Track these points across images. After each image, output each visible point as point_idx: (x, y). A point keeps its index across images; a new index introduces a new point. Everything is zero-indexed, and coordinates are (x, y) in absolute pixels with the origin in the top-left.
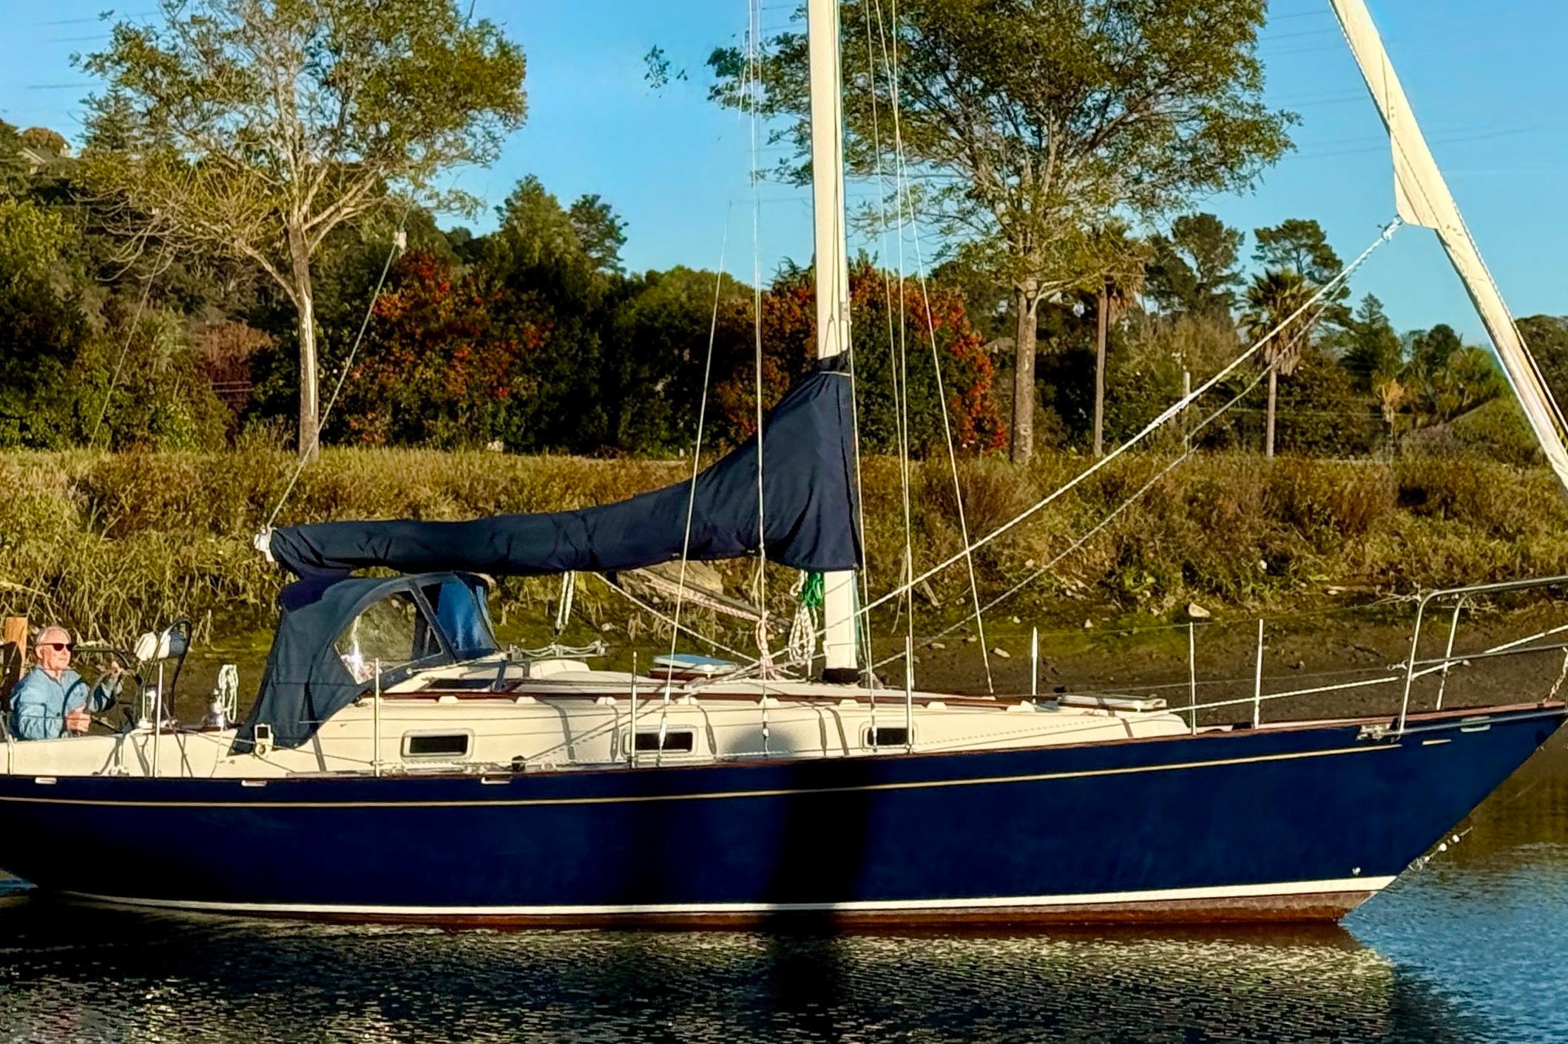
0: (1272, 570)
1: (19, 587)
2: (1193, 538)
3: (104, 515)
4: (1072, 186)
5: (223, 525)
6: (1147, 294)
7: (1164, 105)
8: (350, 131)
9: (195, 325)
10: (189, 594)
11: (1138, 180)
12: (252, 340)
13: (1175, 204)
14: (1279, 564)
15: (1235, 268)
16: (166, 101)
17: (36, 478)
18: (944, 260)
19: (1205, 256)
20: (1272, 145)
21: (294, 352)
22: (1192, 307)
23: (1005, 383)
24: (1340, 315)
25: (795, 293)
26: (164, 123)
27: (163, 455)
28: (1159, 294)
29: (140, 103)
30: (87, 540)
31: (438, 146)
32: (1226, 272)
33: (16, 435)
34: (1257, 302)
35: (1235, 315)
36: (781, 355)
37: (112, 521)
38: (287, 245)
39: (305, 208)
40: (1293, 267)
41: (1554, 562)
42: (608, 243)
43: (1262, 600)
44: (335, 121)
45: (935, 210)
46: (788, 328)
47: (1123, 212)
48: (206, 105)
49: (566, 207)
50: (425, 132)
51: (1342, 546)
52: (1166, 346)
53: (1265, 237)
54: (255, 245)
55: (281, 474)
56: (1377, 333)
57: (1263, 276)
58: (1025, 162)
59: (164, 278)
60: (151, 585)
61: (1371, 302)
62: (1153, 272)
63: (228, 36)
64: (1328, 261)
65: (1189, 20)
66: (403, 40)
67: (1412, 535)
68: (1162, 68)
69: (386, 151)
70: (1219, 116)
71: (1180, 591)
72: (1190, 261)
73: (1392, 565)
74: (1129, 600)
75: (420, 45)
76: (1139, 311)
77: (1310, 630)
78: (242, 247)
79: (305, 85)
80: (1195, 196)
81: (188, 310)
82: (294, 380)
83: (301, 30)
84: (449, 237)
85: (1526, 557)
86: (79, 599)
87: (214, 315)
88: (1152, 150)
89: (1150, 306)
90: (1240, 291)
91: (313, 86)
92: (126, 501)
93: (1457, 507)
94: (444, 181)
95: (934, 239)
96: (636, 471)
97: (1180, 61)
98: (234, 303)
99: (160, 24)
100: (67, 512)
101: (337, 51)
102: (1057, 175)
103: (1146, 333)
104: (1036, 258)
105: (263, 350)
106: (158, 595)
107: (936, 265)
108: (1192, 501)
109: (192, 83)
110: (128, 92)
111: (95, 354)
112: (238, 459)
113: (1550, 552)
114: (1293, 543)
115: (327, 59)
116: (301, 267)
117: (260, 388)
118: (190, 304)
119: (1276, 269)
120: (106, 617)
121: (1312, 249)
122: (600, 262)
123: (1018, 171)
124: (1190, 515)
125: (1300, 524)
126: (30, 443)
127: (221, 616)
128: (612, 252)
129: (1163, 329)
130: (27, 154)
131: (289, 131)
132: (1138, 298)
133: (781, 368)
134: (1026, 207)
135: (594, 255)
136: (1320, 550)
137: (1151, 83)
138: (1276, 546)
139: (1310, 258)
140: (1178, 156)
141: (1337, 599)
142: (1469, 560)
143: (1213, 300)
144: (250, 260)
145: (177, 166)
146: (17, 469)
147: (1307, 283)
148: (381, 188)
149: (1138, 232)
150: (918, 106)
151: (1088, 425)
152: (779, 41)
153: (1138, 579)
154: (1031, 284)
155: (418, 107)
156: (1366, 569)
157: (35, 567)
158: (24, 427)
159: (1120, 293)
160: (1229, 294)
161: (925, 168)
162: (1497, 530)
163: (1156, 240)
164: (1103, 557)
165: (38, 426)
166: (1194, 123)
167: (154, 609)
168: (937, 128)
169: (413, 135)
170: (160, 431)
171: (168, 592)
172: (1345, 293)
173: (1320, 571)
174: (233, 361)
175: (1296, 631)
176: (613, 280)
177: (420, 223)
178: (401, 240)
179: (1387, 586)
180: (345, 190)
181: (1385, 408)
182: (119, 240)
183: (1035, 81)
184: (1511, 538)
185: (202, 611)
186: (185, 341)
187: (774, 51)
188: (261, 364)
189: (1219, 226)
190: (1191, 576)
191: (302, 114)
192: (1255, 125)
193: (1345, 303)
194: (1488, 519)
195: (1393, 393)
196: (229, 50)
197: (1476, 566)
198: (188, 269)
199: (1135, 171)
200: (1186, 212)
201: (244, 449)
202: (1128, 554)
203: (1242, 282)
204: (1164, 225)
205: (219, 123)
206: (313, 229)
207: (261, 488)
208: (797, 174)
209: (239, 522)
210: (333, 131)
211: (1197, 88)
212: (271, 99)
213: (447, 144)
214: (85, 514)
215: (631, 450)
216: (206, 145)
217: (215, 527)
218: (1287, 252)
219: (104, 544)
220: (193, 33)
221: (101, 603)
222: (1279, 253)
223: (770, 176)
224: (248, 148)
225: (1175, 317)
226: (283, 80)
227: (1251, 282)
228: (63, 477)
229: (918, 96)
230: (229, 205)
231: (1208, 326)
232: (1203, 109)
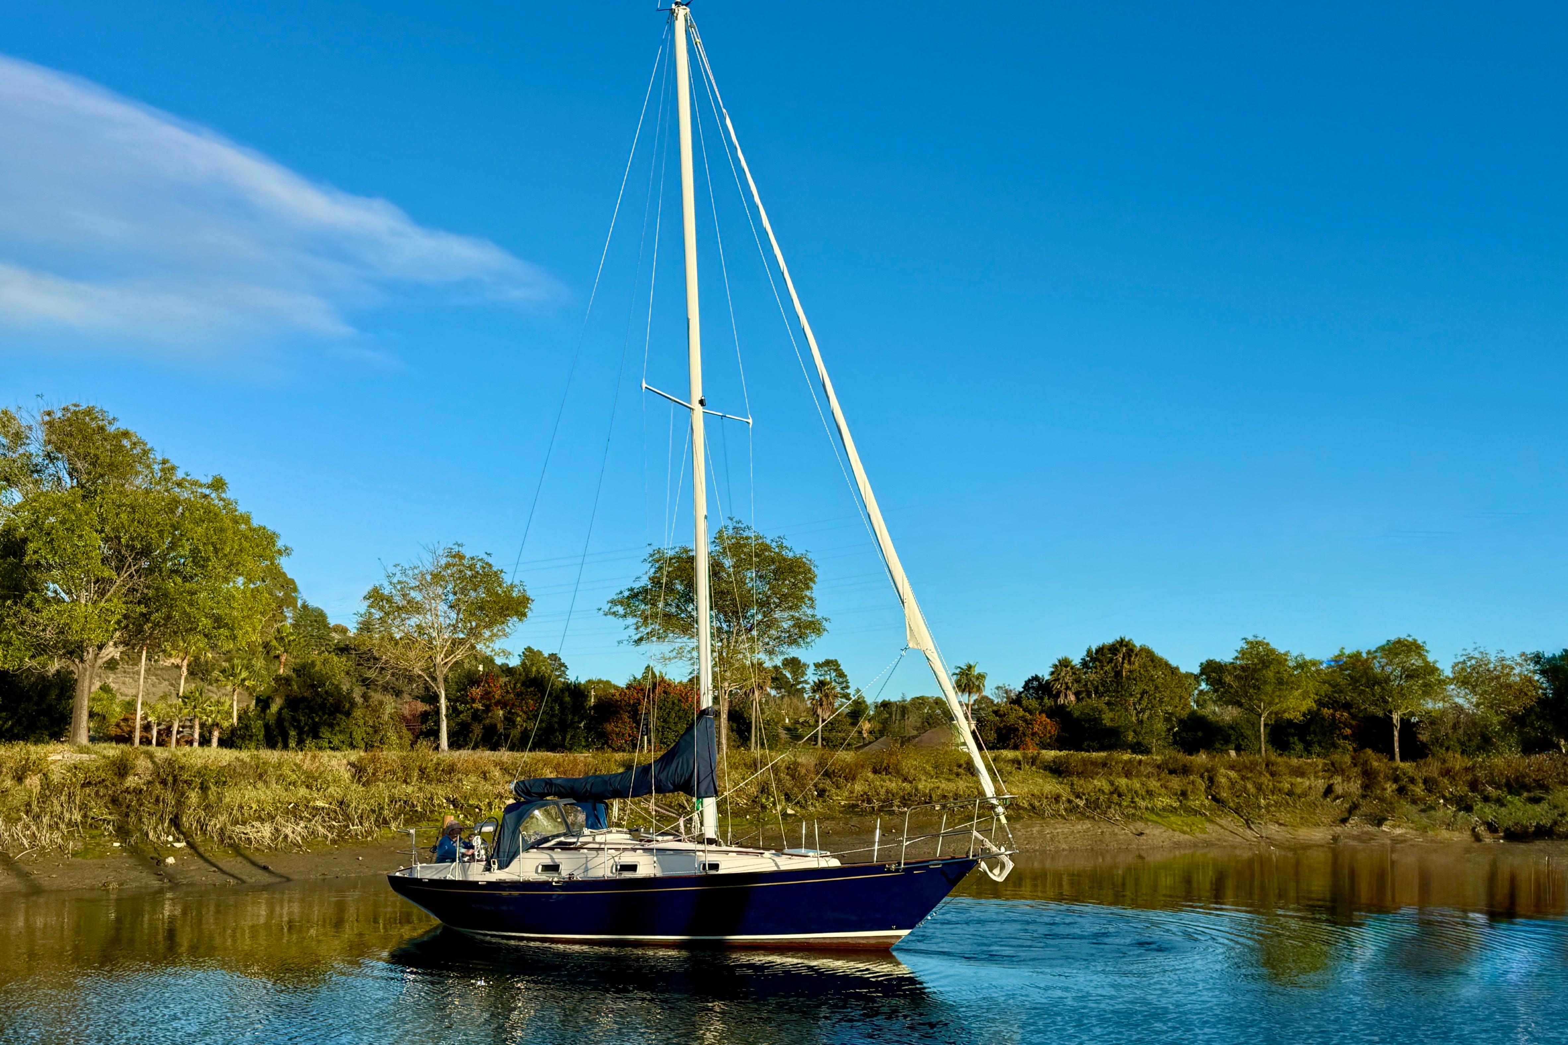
0: (819, 795)
1: (327, 806)
2: (788, 782)
3: (361, 777)
4: (742, 646)
5: (408, 780)
6: (772, 688)
7: (777, 614)
8: (460, 625)
9: (399, 701)
10: (395, 808)
11: (768, 644)
12: (422, 707)
13: (782, 653)
14: (822, 793)
15: (806, 678)
16: (387, 614)
17: (334, 762)
18: (692, 675)
19: (794, 673)
20: (819, 630)
21: (437, 712)
22: (789, 693)
23: (717, 723)
24: (847, 697)
25: (635, 688)
26: (386, 622)
27: (385, 753)
28: (777, 688)
29: (378, 614)
30: (354, 787)
31: (495, 631)
32: (802, 679)
33: (327, 745)
34: (814, 691)
35: (806, 696)
36: (629, 712)
37: (364, 779)
38: (435, 670)
39: (442, 656)
40: (828, 678)
41: (927, 791)
42: (563, 669)
43: (815, 807)
44: (454, 622)
45: (689, 656)
46: (632, 702)
47: (762, 656)
48: (403, 615)
49: (546, 655)
50: (489, 626)
51: (846, 786)
52: (780, 709)
53: (817, 666)
54: (423, 670)
55: (432, 760)
56: (860, 703)
57: (817, 681)
58: (724, 636)
59: (387, 683)
60: (379, 804)
61: (858, 691)
62: (774, 680)
63: (412, 588)
64: (841, 675)
65: (787, 582)
66: (481, 590)
67: (873, 782)
68: (777, 601)
69: (474, 633)
70: (799, 619)
71: (784, 803)
72: (789, 675)
73: (865, 793)
74: (764, 807)
75: (488, 591)
76: (769, 694)
77: (833, 818)
78: (417, 671)
79: (442, 607)
80: (790, 650)
81: (397, 696)
82: (438, 723)
83: (441, 586)
84: (500, 667)
85: (917, 789)
86: (351, 810)
87: (407, 698)
88: (773, 632)
89: (773, 692)
90: (807, 687)
91: (446, 608)
92: (370, 771)
93: (890, 770)
94: (498, 644)
95: (688, 667)
96: (572, 758)
97: (784, 597)
98: (416, 693)
99: (386, 584)
100: (346, 776)
101: (455, 594)
102: (736, 642)
103: (772, 703)
104: (728, 674)
105: (426, 711)
106: (382, 808)
107: (690, 677)
108: (788, 768)
109: (398, 607)
110: (373, 610)
111: (359, 713)
112: (415, 754)
113: (925, 788)
114: (827, 784)
115: (451, 597)
116: (440, 679)
117: (424, 726)
118: (398, 693)
119: (822, 678)
120: (362, 817)
121: (835, 670)
122: (559, 676)
123: (721, 640)
124: (787, 774)
125: (829, 777)
126: (332, 749)
127: (407, 816)
128: (564, 672)
129: (778, 702)
130: (334, 634)
131: (436, 625)
132: (768, 689)
133: (629, 717)
134: (724, 654)
135: (557, 673)
136: (838, 787)
137: (772, 606)
138: (821, 786)
139: (834, 674)
140: (783, 635)
141: (844, 806)
142: (895, 791)
143: (798, 690)
144: (420, 676)
145: (392, 638)
146: (327, 759)
147: (833, 684)
148: (473, 647)
149: (768, 664)
150: (683, 615)
151: (748, 739)
152: (629, 590)
153: (767, 799)
154: (726, 684)
155: (487, 616)
156: (855, 795)
157: (333, 797)
158: (330, 742)
159: (762, 688)
160: (804, 688)
161: (685, 639)
162: (905, 779)
163: (776, 667)
164: (753, 790)
165: (336, 742)
166: (789, 622)
167: (381, 814)
168: (690, 624)
169: (485, 627)
170: (384, 743)
171: (386, 807)
172: (847, 687)
173: (838, 795)
174: (414, 716)
175: (828, 819)
176: (564, 683)
177: (488, 661)
178: (481, 668)
179: (863, 801)
180: (458, 649)
181: (864, 732)
182: (370, 668)
183: (728, 606)
184: (911, 782)
185: (400, 814)
186: (396, 708)
187: (626, 594)
188: (425, 716)
189: (800, 662)
190: (788, 798)
191: (441, 619)
192: (812, 622)
193: (848, 691)
194: (902, 775)
195: (867, 726)
196: (413, 594)
197: (897, 793)
198: (397, 679)
199: (767, 640)
200: (786, 656)
201: (417, 750)
202: (764, 789)
203: (808, 683)
204: (778, 661)
205: (408, 622)
206: (446, 663)
207: (424, 765)
208: (635, 642)
209: (415, 779)
210: (453, 626)
211: (790, 608)
212: (429, 613)
213: (499, 630)
214: (353, 776)
215: (570, 750)
216: (403, 631)
217: (405, 781)
218: (826, 672)
219: (361, 788)
220: (399, 587)
221: (360, 811)
222: (823, 672)
223: (625, 642)
224: (420, 632)
225: (783, 697)
226: (434, 605)
227: (812, 683)
228: (345, 762)
229: (682, 611)
230: (412, 654)
231: (795, 700)
232: (793, 617)
